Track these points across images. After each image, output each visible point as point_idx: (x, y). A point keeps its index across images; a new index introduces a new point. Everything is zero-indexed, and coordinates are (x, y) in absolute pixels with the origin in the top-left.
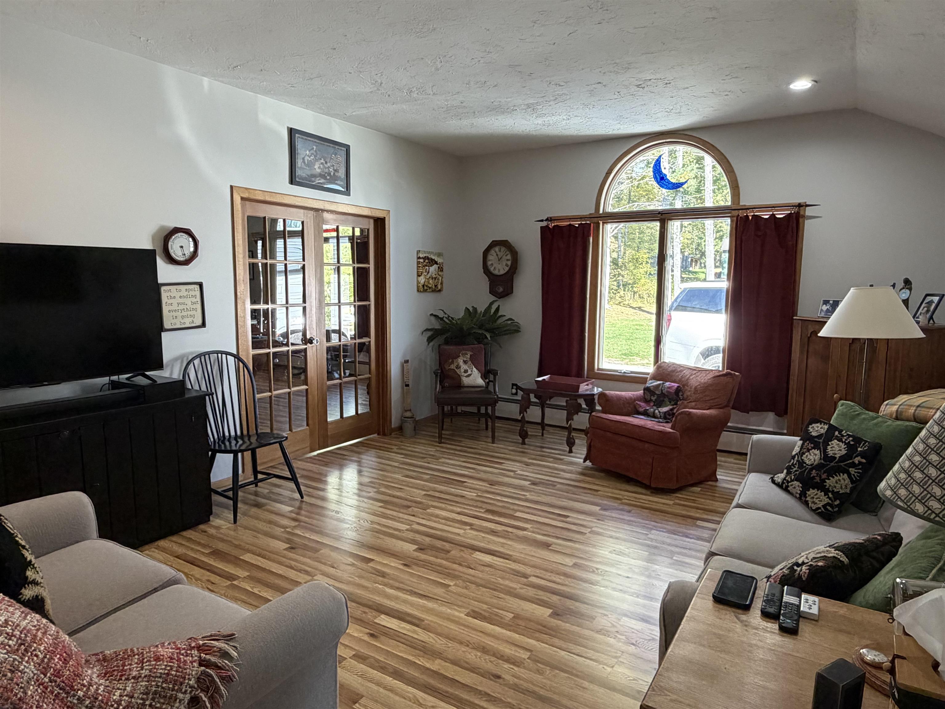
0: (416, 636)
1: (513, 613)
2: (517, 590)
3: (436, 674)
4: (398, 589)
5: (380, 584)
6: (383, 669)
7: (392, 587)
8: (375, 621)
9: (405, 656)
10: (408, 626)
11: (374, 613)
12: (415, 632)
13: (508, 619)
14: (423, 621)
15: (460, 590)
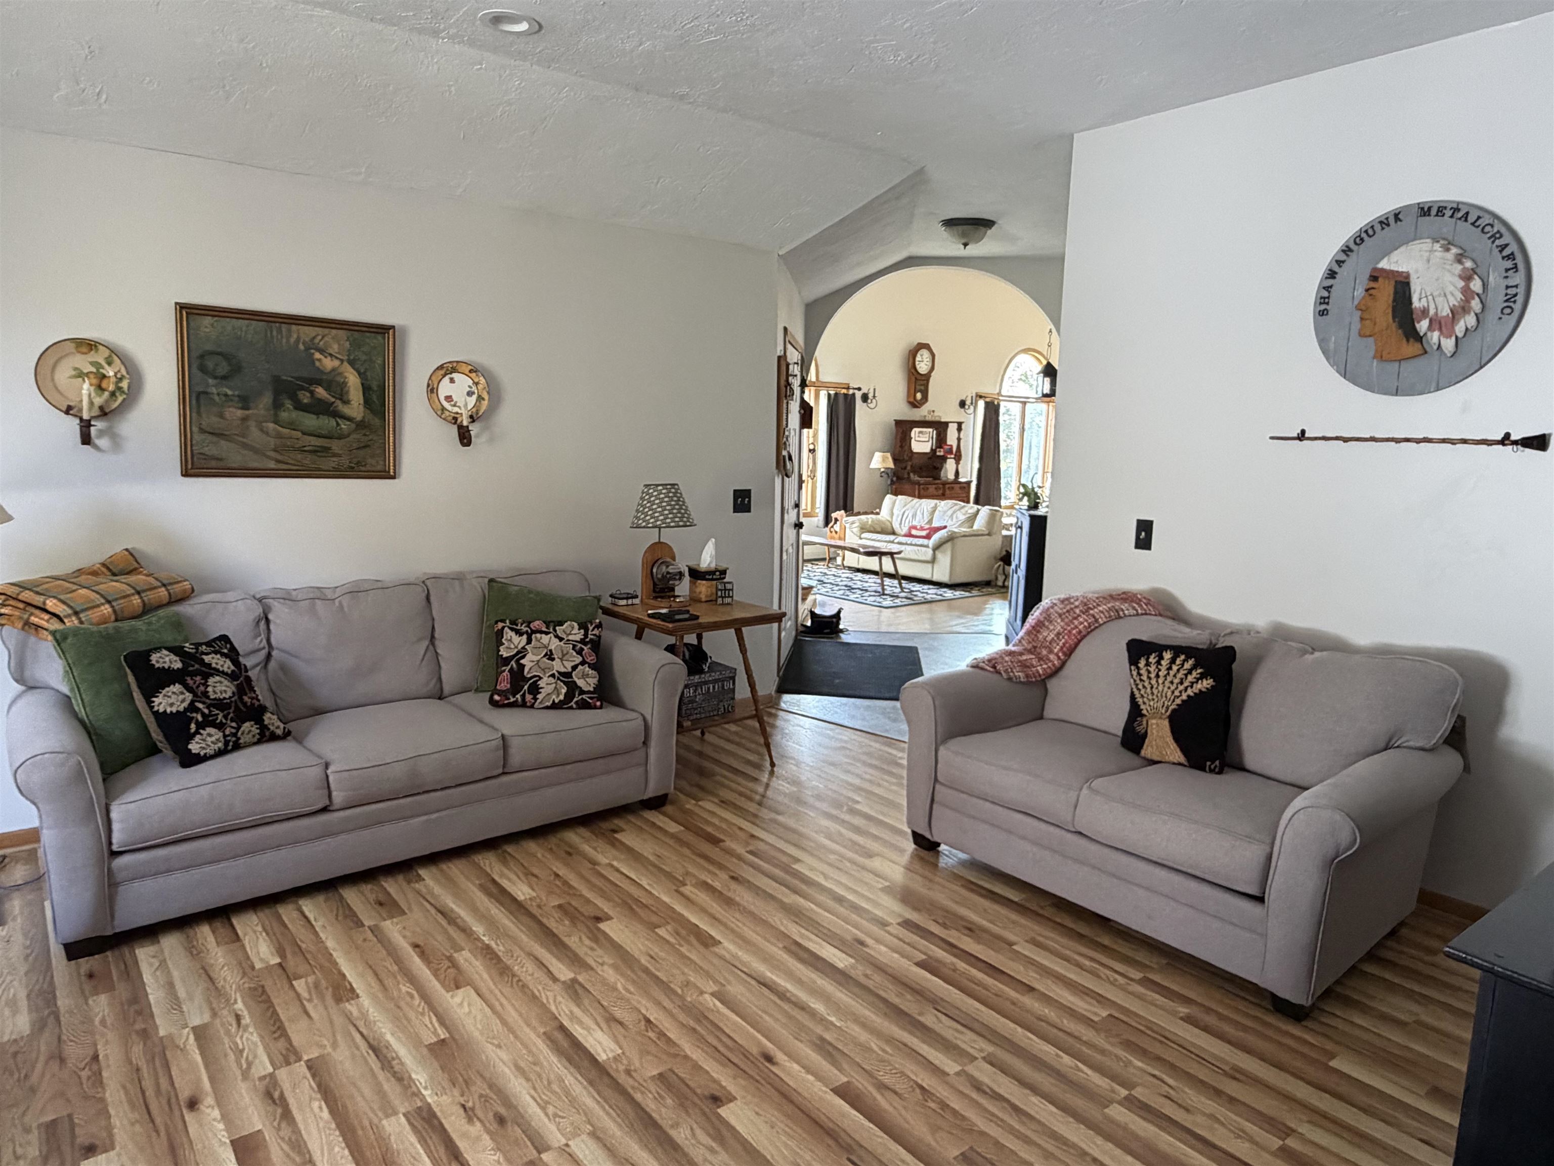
0: (803, 931)
1: (657, 934)
2: (611, 962)
3: (796, 892)
4: (803, 1007)
5: (832, 1023)
6: (855, 908)
7: (813, 1014)
8: (853, 961)
9: (826, 914)
10: (811, 946)
11: (853, 973)
12: (802, 936)
13: (669, 927)
14: (785, 947)
15: (701, 983)
